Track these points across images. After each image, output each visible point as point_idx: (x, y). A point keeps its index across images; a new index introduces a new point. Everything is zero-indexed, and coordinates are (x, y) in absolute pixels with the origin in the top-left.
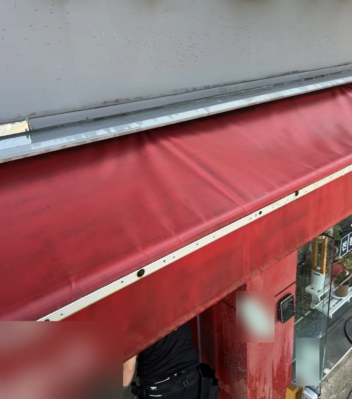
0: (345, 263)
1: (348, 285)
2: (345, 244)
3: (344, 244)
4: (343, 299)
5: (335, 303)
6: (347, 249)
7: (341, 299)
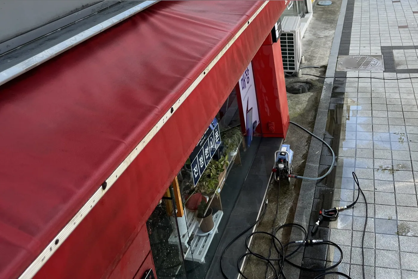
0: (202, 189)
1: (211, 214)
2: (196, 169)
3: (194, 169)
4: (210, 234)
5: (204, 243)
6: (199, 173)
7: (209, 234)
